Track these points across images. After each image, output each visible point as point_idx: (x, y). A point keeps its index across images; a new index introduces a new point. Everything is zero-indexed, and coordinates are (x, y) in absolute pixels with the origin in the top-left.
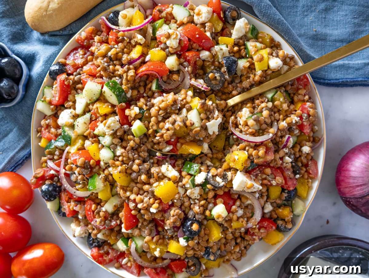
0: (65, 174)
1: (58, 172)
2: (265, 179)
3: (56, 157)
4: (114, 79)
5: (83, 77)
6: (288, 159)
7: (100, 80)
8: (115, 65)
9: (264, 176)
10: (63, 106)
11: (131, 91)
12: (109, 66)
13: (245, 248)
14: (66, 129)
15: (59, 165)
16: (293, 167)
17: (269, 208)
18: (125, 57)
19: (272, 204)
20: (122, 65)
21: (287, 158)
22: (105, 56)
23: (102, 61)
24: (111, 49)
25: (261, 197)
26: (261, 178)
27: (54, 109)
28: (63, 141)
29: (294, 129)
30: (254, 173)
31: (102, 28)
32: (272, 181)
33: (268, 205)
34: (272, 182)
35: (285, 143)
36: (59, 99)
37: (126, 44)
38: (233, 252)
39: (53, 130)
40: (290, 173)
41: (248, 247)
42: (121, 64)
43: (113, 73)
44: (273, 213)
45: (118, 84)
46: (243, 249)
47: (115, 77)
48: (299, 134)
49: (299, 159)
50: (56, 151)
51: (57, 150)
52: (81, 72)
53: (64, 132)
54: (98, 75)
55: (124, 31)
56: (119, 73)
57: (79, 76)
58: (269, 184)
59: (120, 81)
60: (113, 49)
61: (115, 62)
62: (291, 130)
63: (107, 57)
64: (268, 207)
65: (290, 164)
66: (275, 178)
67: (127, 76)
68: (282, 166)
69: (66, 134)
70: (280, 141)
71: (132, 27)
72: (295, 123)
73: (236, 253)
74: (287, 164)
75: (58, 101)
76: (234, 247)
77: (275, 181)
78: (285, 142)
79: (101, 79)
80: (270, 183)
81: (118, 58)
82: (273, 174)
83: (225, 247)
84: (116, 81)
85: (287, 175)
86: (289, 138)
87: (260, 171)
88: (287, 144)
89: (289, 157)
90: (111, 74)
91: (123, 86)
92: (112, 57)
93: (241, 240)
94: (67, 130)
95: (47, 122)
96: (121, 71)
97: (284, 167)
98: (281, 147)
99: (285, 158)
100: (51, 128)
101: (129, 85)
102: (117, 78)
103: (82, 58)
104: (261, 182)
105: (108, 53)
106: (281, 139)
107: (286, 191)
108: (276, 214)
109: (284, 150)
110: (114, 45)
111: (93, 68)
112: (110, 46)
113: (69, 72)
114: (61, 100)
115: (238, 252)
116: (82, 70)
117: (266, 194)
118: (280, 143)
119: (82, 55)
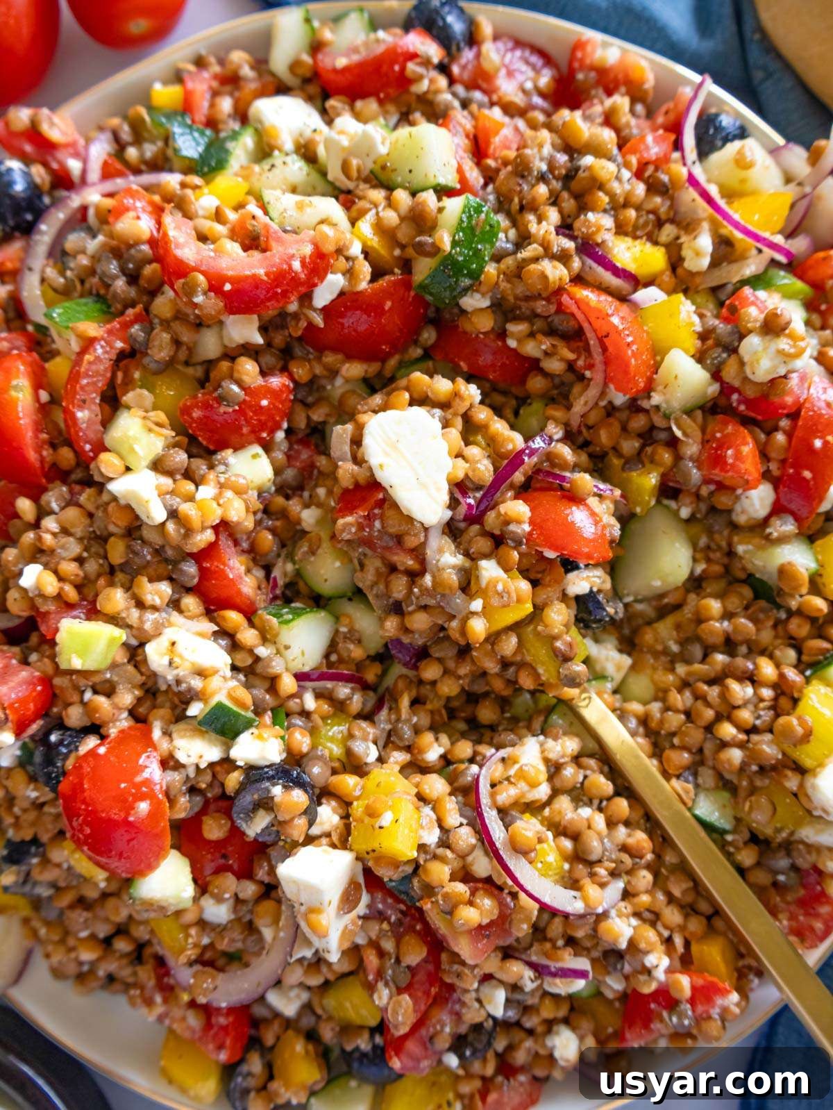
0: (84, 209)
1: (84, 180)
2: (382, 954)
3: (132, 153)
4: (501, 220)
5: (461, 118)
6: (497, 1003)
7: (474, 176)
8: (555, 200)
9: (388, 945)
10: (326, 95)
11: (486, 303)
12: (542, 178)
13: (111, 978)
14: (247, 140)
15: (108, 173)
16: (477, 1028)
17: (287, 1004)
18: (599, 222)
19: (307, 1007)
20: (565, 228)
21: (501, 995)
22: (571, 148)
23: (547, 150)
24: (610, 158)
25: (310, 965)
26: (378, 937)
27: (300, 71)
28: (201, 149)
29: (622, 968)
30: (384, 902)
31: (664, 109)
32: (387, 985)
33: (298, 996)
34: (380, 985)
35: (553, 965)
36: (346, 70)
37: (649, 206)
38: (71, 942)
39: (226, 104)
40: (447, 1030)
41: (117, 986)
42: (569, 221)
43: (522, 208)
44: (276, 1027)
45: (493, 244)
46: (101, 973)
47: (514, 223)
48: (610, 995)
49: (518, 1035)
50: (153, 142)
51: (160, 144)
52: (474, 107)
53: (235, 136)
54: (491, 162)
55: (692, 180)
56: (533, 227)
57: (456, 104)
58: (371, 977)
59: (506, 249)
60: (611, 167)
61: (565, 195)
62: (612, 960)
63: (572, 159)
64: (289, 999)
65: (483, 1013)
66: (400, 991)
67: (536, 260)
68: (459, 991)
69: (230, 145)
70: (553, 942)
71: (722, 203)
72: (644, 966)
73: (73, 955)
74: (476, 1005)
75: (335, 71)
76: (93, 937)
77: (391, 998)
78: (559, 965)
79: (482, 181)
80: (377, 982)
81: (588, 198)
82: (413, 976)
83: (72, 907)
84: (501, 235)
85: (434, 1020)
86: (582, 974)
87: (399, 923)
88: (554, 975)
89: (508, 1001)
90: (516, 200)
91: (494, 265)
92: (581, 174)
93: (127, 955)
94: (245, 145)
95: (247, 71)
96: (542, 232)
97: (460, 1000)
98: (534, 958)
99: (496, 987)
100: (231, 94)
101: (504, 285)
102: (512, 233)
103: (524, 91)
104: (361, 940)
105: (585, 154)
106: (560, 943)
107: (378, 1040)
108: (278, 1038)
109: (528, 973)
110: (627, 165)
111: (506, 137)
112: (615, 151)
113: (456, 70)
114: (342, 81)
115: (81, 964)
116: (481, 106)
117: (331, 977)
118: (548, 945)
119: (537, 88)
